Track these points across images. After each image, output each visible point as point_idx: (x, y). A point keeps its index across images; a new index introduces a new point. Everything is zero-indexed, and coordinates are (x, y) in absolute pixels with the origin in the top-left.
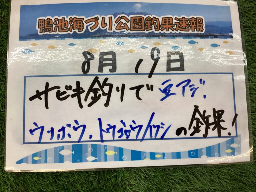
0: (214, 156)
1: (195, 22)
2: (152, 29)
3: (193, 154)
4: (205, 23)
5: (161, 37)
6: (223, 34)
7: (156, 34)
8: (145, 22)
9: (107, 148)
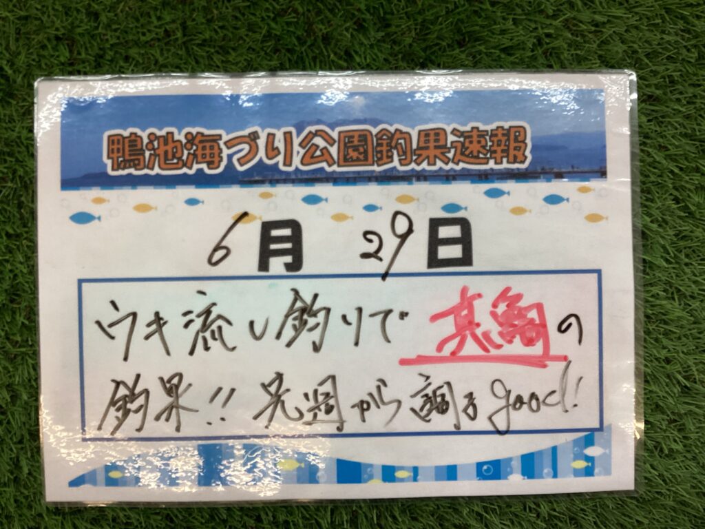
0: (541, 477)
1: (504, 139)
2: (392, 161)
3: (488, 470)
4: (532, 139)
5: (414, 179)
6: (578, 168)
7: (401, 174)
8: (375, 145)
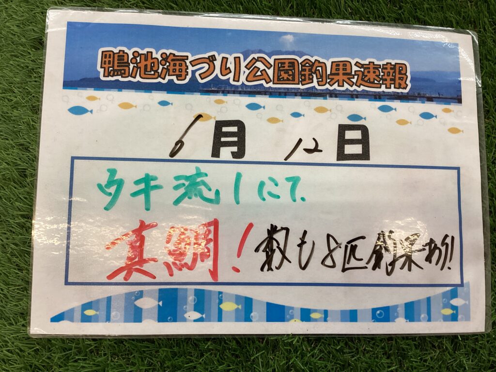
0: (419, 320)
1: (392, 71)
2: (312, 82)
3: (380, 314)
4: (411, 73)
5: (328, 96)
6: (442, 95)
7: (319, 92)
8: (300, 70)
9: (223, 296)
